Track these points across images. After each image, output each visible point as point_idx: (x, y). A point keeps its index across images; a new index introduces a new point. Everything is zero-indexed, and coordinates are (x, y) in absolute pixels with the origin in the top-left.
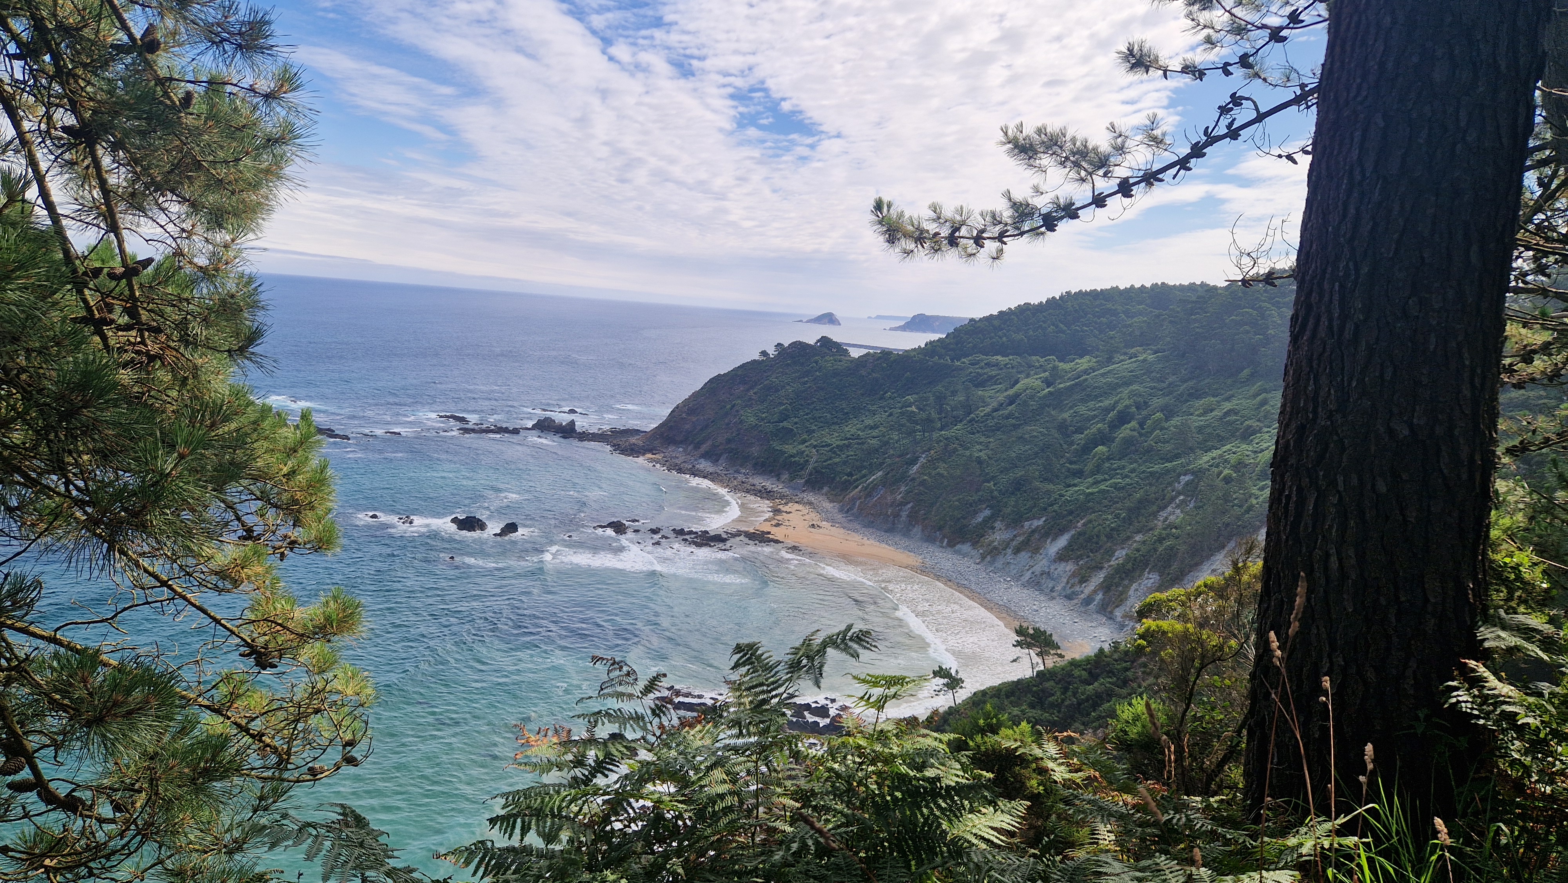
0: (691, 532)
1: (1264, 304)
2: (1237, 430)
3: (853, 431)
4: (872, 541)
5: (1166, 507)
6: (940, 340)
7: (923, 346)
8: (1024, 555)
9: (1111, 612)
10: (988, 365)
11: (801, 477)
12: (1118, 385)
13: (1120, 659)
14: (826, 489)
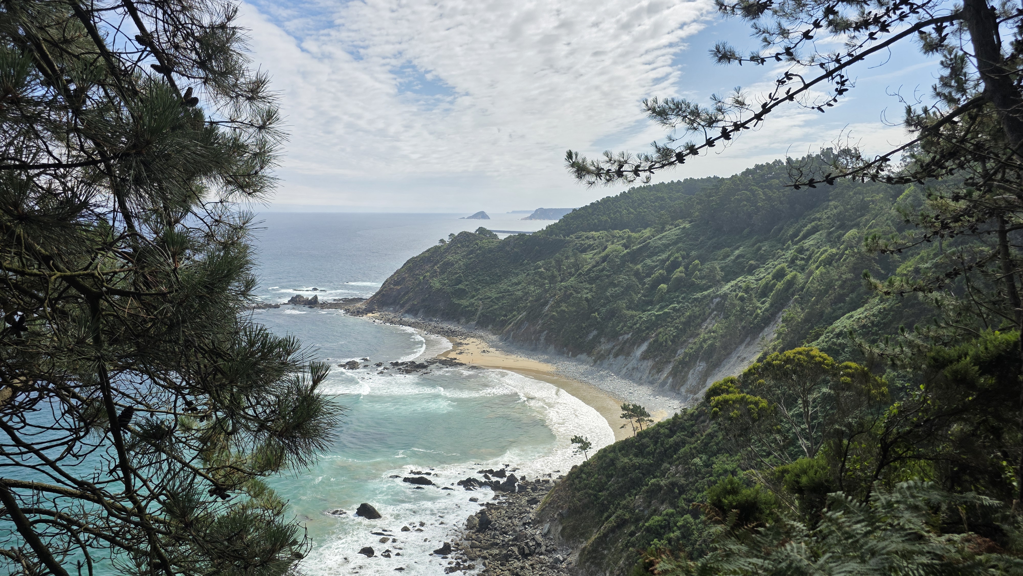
0: (402, 364)
1: (753, 187)
2: (745, 267)
3: (505, 287)
4: (523, 358)
5: (706, 319)
6: (555, 224)
7: (545, 229)
8: (621, 358)
9: (679, 390)
10: (587, 238)
11: (473, 320)
12: (669, 245)
13: (688, 420)
14: (490, 327)
